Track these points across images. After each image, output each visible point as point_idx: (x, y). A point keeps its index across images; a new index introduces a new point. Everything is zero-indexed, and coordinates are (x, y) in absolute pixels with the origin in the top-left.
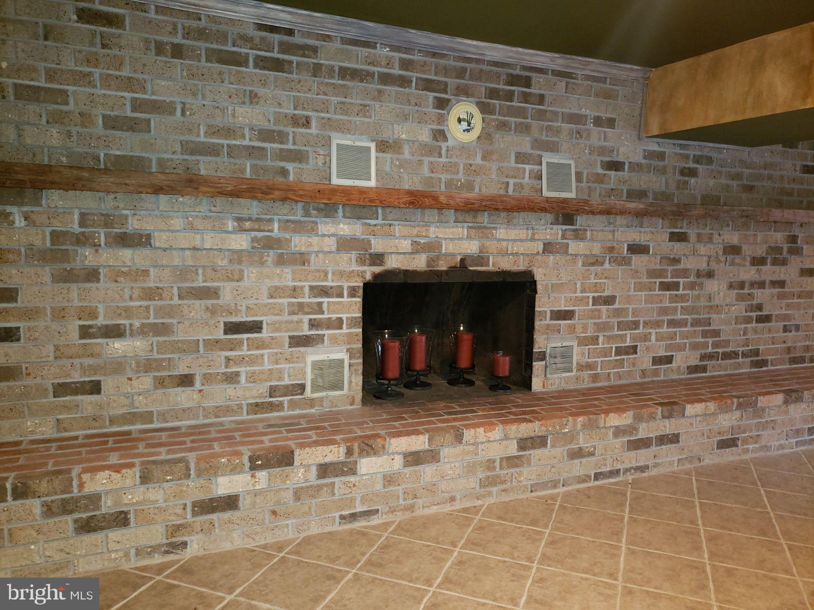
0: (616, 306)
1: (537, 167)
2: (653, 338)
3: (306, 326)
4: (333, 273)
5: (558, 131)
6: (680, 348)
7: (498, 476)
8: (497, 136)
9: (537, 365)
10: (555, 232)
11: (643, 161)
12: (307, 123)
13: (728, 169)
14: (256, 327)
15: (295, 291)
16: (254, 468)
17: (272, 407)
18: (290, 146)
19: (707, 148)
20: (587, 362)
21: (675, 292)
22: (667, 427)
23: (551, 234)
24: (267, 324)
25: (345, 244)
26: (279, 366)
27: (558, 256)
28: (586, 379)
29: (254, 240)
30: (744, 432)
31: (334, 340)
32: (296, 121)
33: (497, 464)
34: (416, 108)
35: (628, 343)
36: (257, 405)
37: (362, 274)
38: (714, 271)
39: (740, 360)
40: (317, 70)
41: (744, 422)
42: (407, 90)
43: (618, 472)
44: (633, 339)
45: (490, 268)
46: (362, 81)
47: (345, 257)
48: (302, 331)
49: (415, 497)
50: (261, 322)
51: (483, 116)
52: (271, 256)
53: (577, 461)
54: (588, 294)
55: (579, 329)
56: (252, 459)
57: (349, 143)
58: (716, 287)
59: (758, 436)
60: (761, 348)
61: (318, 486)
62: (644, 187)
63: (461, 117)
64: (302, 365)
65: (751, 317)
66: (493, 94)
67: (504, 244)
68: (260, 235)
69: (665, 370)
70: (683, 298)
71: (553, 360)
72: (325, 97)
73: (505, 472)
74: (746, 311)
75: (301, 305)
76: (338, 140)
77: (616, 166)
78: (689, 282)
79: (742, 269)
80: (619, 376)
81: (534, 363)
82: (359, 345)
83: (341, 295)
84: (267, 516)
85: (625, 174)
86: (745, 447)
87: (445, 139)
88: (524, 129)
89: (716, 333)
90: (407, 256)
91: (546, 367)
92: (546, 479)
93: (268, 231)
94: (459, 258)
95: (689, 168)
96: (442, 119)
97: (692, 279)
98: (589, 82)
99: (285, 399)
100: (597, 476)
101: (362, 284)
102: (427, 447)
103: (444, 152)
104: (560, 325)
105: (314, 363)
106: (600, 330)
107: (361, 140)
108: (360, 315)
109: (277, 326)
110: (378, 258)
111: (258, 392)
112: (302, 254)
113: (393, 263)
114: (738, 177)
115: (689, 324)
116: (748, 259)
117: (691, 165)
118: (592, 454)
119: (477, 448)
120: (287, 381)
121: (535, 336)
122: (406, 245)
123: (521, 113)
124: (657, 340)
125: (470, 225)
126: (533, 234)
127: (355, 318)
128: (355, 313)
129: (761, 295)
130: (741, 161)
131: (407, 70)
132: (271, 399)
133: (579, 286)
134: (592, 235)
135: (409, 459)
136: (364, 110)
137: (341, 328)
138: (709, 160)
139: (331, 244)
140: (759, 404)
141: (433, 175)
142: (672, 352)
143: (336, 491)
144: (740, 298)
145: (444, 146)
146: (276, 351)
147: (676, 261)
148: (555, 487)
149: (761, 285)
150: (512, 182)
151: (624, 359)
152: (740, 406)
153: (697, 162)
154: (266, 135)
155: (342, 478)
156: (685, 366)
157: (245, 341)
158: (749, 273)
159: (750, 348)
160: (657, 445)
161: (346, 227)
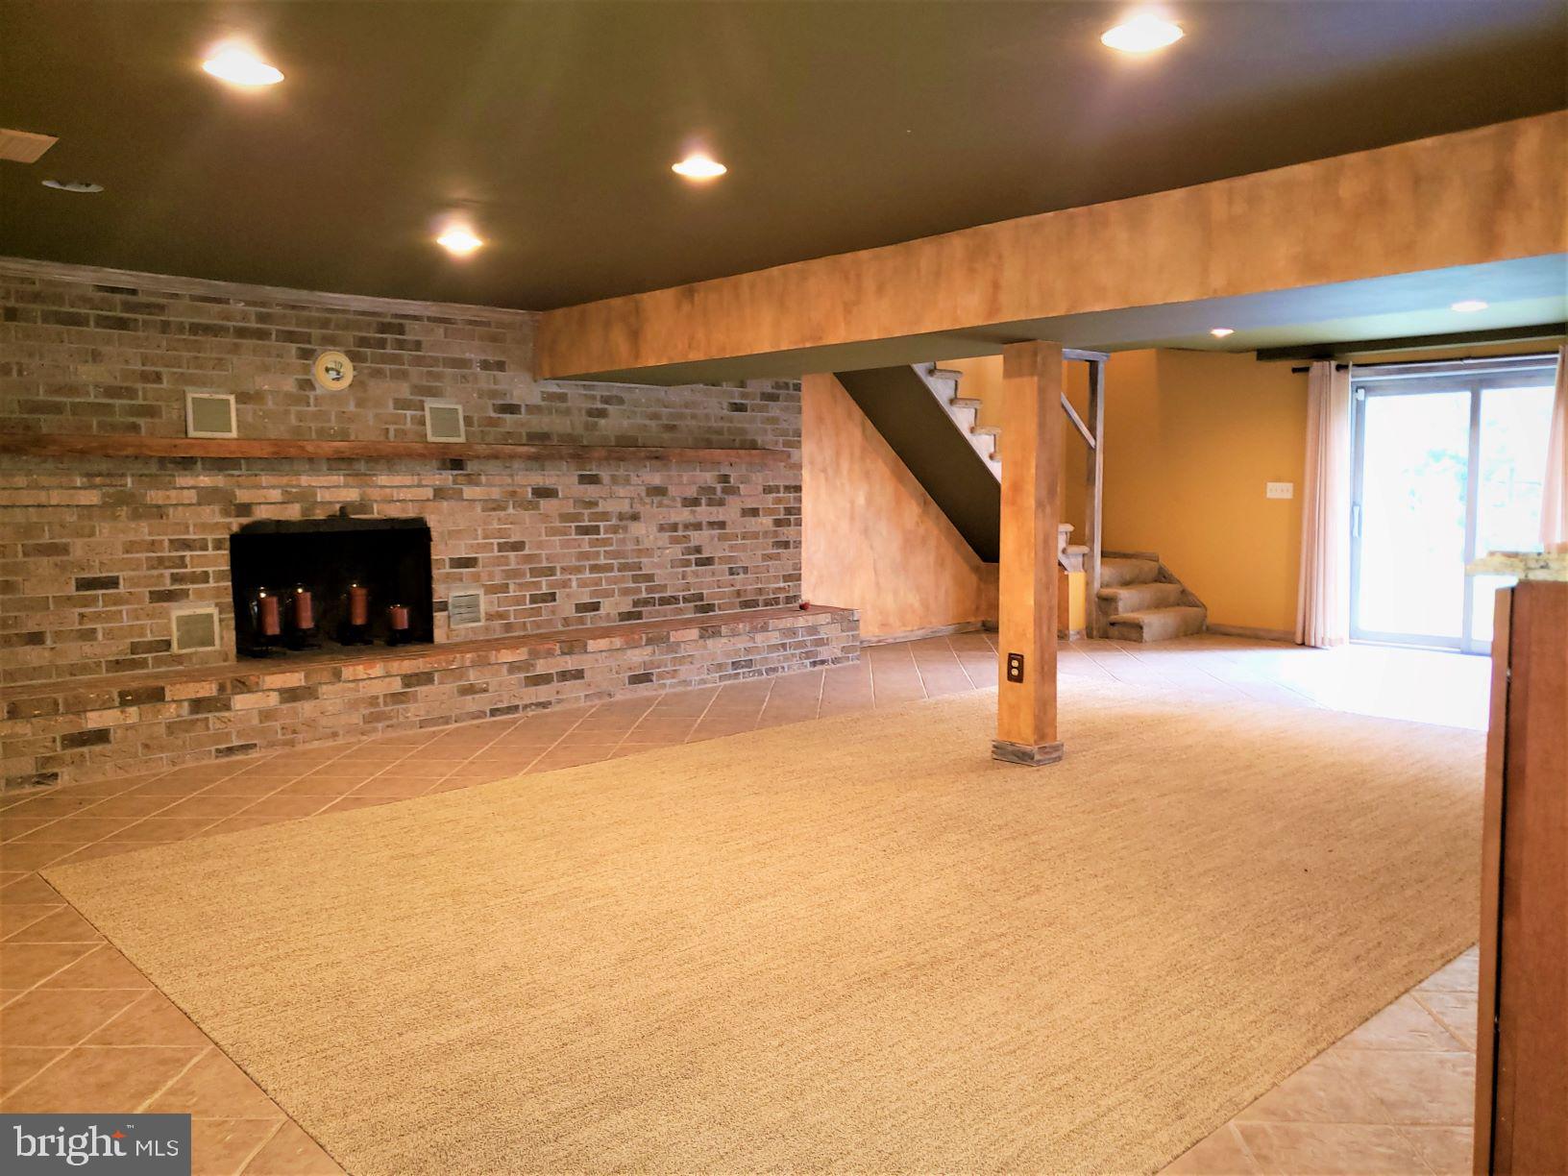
0: (527, 552)
1: (419, 413)
2: (574, 584)
3: (168, 581)
4: (195, 526)
5: (438, 377)
6: (609, 594)
7: (384, 713)
8: (372, 383)
9: (439, 617)
10: (446, 478)
11: (543, 403)
12: (158, 378)
13: (644, 409)
14: (113, 583)
15: (153, 545)
16: (124, 703)
17: (134, 664)
18: (140, 402)
19: (616, 388)
20: (497, 612)
21: (596, 537)
22: (570, 663)
23: (439, 480)
24: (124, 579)
25: (207, 496)
26: (139, 622)
27: (453, 503)
28: (498, 628)
29: (104, 495)
30: (659, 668)
31: (201, 595)
32: (145, 377)
33: (381, 700)
34: (279, 359)
35: (544, 590)
36: (117, 662)
37: (228, 526)
38: (639, 513)
39: (682, 605)
40: (165, 327)
41: (657, 657)
42: (266, 342)
43: (516, 707)
44: (550, 585)
45: (376, 516)
46: (216, 336)
47: (207, 509)
48: (164, 585)
49: (294, 732)
50: (118, 578)
51: (355, 364)
52: (123, 511)
53: (469, 697)
54: (492, 541)
55: (484, 576)
56: (122, 695)
57: (206, 396)
58: (644, 531)
59: (675, 671)
60: (705, 592)
61: (192, 720)
62: (546, 429)
63: (329, 366)
64: (166, 621)
65: (689, 560)
66: (363, 342)
67: (388, 490)
68: (111, 490)
69: (591, 618)
70: (606, 542)
71: (457, 611)
72: (176, 353)
73: (390, 708)
74: (683, 554)
75: (161, 561)
76: (193, 394)
77: (512, 409)
78: (610, 525)
79: (672, 510)
80: (537, 625)
81: (435, 614)
82: (229, 599)
83: (205, 548)
84: (140, 749)
85: (523, 416)
86: (661, 682)
87: (313, 387)
88: (403, 375)
89: (650, 578)
90: (279, 506)
91: (449, 617)
92: (436, 715)
93: (121, 486)
94: (338, 506)
95: (597, 409)
96: (307, 369)
97: (614, 521)
98: (470, 327)
99: (149, 656)
100: (494, 712)
101: (228, 537)
102: (303, 684)
103: (312, 401)
104: (461, 573)
105: (179, 619)
106: (508, 577)
107: (218, 393)
108: (229, 568)
109: (136, 581)
110: (245, 509)
111: (118, 649)
112: (159, 507)
113: (262, 513)
114: (655, 416)
115: (616, 569)
116: (679, 499)
117: (600, 406)
118: (485, 690)
119: (358, 685)
120: (149, 638)
121: (433, 586)
122: (276, 495)
123: (395, 359)
124: (579, 586)
125: (346, 472)
126: (420, 480)
127: (223, 571)
128: (221, 565)
129: (696, 538)
130: (658, 400)
131: (265, 323)
132: (134, 656)
133: (479, 532)
134: (488, 479)
135: (286, 695)
136: (220, 363)
137: (208, 582)
138: (620, 401)
139: (191, 496)
140: (672, 639)
141: (301, 424)
142: (598, 598)
143: (211, 726)
144: (674, 541)
145: (311, 394)
146: (136, 606)
147: (593, 504)
148: (447, 723)
149: (698, 526)
150: (392, 428)
151: (541, 607)
152: (650, 641)
153: (607, 403)
154: (112, 392)
155: (217, 714)
156: (616, 612)
157: (100, 598)
158: (684, 515)
159: (692, 592)
160: (558, 681)
161: (206, 479)
